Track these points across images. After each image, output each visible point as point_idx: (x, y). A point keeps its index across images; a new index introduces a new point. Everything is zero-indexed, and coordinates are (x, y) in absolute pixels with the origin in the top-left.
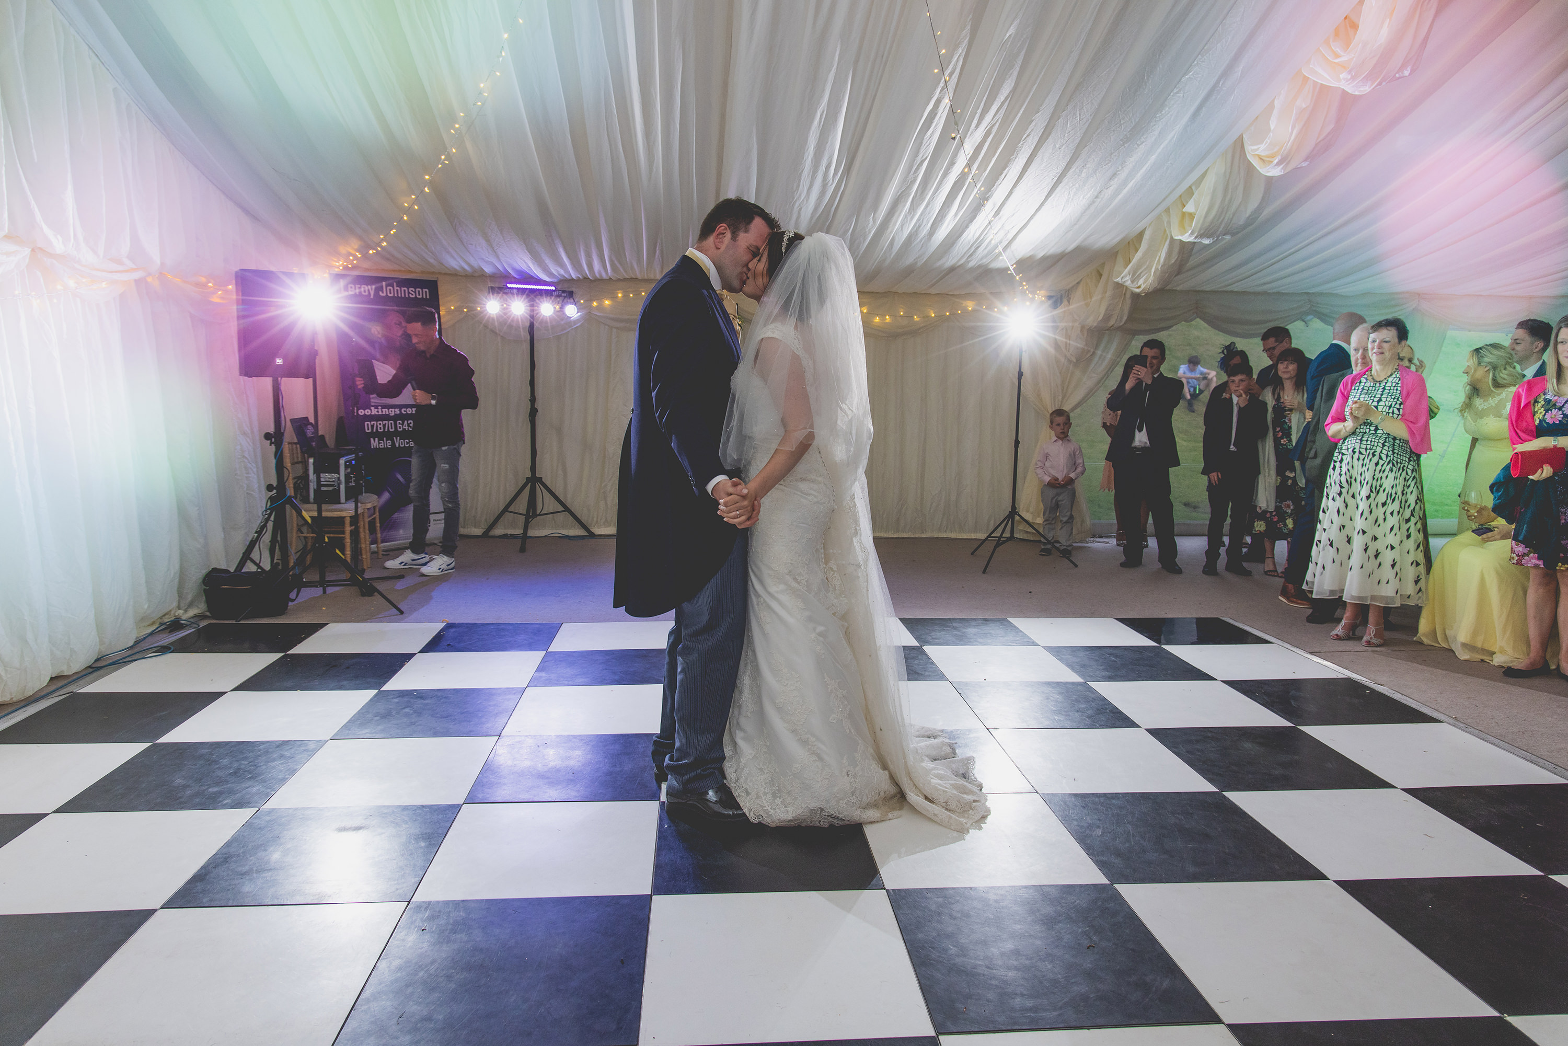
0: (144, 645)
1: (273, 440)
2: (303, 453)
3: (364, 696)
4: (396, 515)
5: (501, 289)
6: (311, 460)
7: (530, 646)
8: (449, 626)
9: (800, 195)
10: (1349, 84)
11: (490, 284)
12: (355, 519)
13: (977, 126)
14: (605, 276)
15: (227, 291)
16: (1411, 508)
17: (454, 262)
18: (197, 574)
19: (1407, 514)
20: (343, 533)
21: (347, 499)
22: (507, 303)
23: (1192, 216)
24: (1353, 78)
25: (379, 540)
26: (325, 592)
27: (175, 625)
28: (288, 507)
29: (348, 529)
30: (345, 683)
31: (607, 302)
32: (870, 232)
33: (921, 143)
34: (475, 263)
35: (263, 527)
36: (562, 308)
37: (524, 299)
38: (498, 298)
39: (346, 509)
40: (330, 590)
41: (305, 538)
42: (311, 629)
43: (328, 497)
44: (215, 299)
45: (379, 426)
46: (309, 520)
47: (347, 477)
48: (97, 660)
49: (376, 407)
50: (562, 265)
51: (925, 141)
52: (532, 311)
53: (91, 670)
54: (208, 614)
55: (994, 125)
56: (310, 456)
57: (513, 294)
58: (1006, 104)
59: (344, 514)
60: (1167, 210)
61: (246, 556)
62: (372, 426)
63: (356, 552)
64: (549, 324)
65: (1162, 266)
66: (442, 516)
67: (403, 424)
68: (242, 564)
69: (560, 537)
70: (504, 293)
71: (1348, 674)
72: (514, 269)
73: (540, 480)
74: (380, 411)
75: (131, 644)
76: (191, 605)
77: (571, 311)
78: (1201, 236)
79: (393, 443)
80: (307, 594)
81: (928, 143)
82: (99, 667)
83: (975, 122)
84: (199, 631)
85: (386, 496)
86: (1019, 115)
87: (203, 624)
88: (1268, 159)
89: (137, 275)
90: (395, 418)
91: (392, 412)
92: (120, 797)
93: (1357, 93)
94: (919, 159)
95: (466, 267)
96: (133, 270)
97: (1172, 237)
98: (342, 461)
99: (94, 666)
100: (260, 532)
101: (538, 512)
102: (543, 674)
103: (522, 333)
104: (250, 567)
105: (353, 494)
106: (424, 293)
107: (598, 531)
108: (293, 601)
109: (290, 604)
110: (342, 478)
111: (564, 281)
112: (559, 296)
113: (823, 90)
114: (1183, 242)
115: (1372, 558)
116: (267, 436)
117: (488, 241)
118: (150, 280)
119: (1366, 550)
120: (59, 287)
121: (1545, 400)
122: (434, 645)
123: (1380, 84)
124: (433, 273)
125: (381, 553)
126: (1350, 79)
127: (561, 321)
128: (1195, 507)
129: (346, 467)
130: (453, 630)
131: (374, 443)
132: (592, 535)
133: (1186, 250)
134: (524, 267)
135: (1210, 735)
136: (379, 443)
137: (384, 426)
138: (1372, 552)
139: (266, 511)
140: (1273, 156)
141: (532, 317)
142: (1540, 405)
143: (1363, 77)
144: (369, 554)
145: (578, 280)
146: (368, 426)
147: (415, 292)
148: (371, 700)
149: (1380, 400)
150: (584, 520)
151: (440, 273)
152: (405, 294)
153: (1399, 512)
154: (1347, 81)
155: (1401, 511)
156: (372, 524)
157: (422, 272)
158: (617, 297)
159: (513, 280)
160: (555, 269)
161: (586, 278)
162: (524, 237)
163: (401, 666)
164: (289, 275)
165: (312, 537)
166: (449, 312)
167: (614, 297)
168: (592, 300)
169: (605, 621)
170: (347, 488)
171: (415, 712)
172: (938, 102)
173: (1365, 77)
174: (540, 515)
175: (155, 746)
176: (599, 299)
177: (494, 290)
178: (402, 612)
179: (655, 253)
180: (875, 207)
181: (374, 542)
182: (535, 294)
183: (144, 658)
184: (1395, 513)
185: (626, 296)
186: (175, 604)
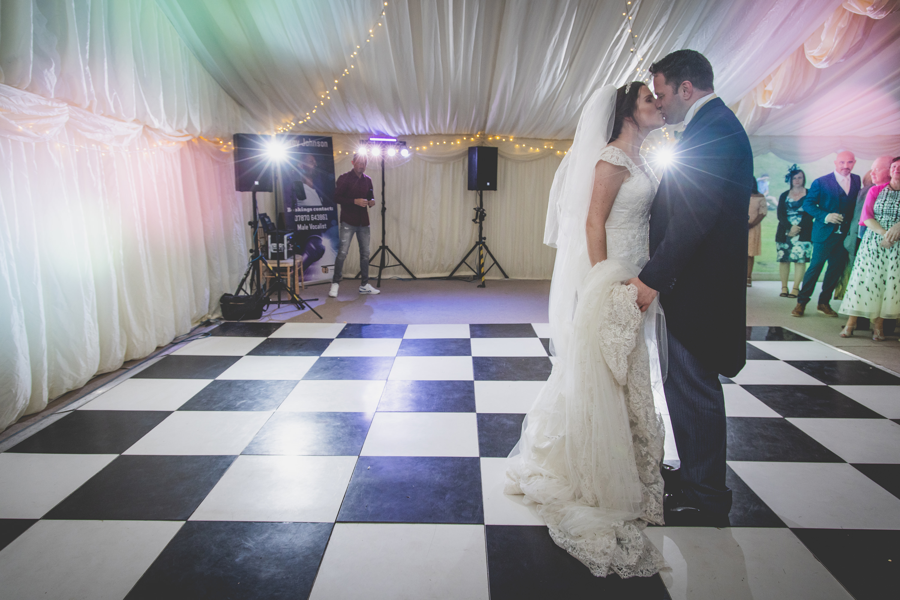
0: (195, 332)
1: (253, 225)
2: (265, 232)
3: (314, 359)
4: (311, 267)
5: (367, 141)
6: (269, 236)
7: (393, 336)
8: (348, 325)
9: (539, 86)
10: (871, 13)
11: (361, 138)
12: (293, 268)
13: (645, 43)
14: (424, 133)
15: (228, 145)
17: (342, 127)
18: (218, 297)
20: (287, 276)
21: (288, 257)
22: (370, 149)
23: (770, 93)
24: (875, 10)
25: (303, 280)
26: (279, 307)
27: (208, 323)
28: (261, 261)
29: (289, 273)
30: (301, 353)
31: (424, 148)
32: (578, 105)
33: (611, 54)
34: (353, 127)
35: (248, 272)
36: (399, 151)
37: (379, 147)
38: (365, 146)
39: (288, 263)
40: (281, 305)
41: (266, 278)
42: (279, 325)
43: (278, 256)
44: (223, 150)
45: (302, 218)
46: (271, 269)
47: (288, 245)
48: (175, 339)
49: (300, 208)
50: (401, 126)
51: (614, 53)
52: (383, 153)
53: (172, 345)
54: (222, 317)
55: (654, 42)
56: (268, 234)
57: (373, 144)
58: (662, 30)
59: (286, 265)
60: (755, 89)
61: (240, 288)
62: (298, 218)
63: (294, 285)
64: (392, 161)
65: (751, 122)
66: (333, 267)
67: (314, 217)
68: (238, 291)
69: (397, 279)
70: (369, 143)
71: (858, 358)
72: (374, 130)
73: (387, 247)
74: (302, 209)
75: (188, 331)
76: (214, 312)
77: (405, 153)
78: (776, 104)
79: (309, 228)
80: (273, 307)
81: (616, 54)
82: (175, 343)
83: (644, 41)
84: (221, 326)
85: (306, 256)
86: (670, 36)
87: (223, 322)
88: (819, 58)
89: (189, 138)
90: (310, 213)
91: (309, 210)
92: (206, 404)
93: (876, 18)
94: (610, 63)
95: (349, 130)
96: (186, 135)
97: (757, 105)
98: (285, 237)
99: (174, 342)
100: (247, 275)
101: (386, 265)
102: (403, 350)
103: (378, 166)
104: (242, 293)
105: (291, 254)
106: (325, 144)
107: (418, 276)
108: (265, 311)
109: (263, 312)
110: (286, 246)
111: (401, 136)
112: (398, 144)
113: (557, 26)
114: (765, 108)
116: (250, 223)
117: (363, 115)
118: (193, 140)
119: (895, 288)
120: (155, 146)
122: (343, 335)
123: (891, 12)
124: (330, 133)
125: (304, 287)
126: (872, 11)
127: (399, 159)
128: (765, 265)
129: (288, 240)
130: (351, 327)
131: (299, 227)
132: (414, 278)
133: (766, 112)
134: (381, 130)
135: (777, 388)
136: (302, 227)
137: (304, 218)
139: (249, 264)
140: (822, 56)
141: (383, 156)
143: (881, 8)
144: (298, 287)
145: (409, 135)
146: (297, 218)
147: (320, 144)
148: (317, 361)
149: (886, 200)
150: (410, 270)
151: (333, 133)
152: (315, 145)
154: (871, 11)
156: (299, 271)
157: (324, 133)
158: (430, 145)
159: (374, 136)
160: (399, 131)
161: (413, 134)
162: (384, 111)
163: (328, 345)
164: (265, 136)
165: (269, 278)
166: (339, 154)
167: (428, 145)
168: (416, 147)
169: (430, 323)
170: (288, 251)
171: (341, 367)
172: (623, 30)
173: (882, 9)
174: (387, 267)
175: (216, 381)
176: (420, 146)
177: (363, 142)
178: (321, 318)
179: (454, 118)
180: (582, 91)
181: (300, 281)
182: (385, 144)
183: (197, 339)
185: (435, 144)
186: (207, 312)
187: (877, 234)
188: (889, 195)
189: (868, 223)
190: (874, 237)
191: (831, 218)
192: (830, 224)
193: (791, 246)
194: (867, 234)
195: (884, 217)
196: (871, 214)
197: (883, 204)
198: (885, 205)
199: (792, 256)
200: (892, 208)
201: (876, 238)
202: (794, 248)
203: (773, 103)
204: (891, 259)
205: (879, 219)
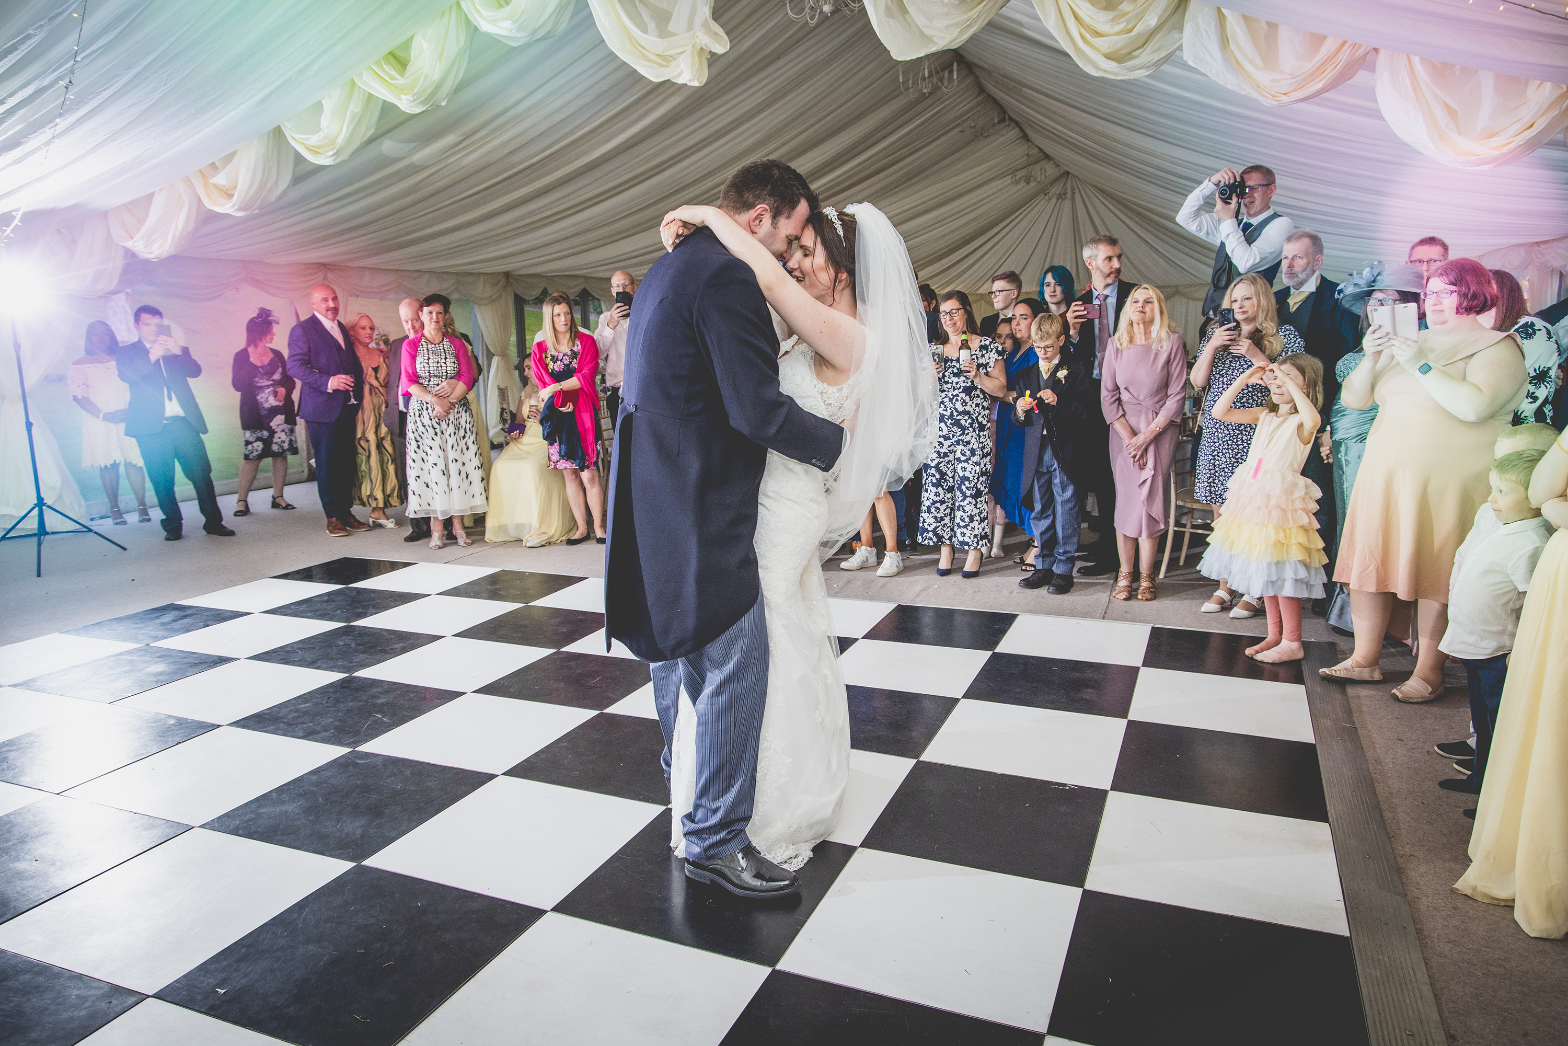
16: (464, 427)
19: (462, 432)
65: (181, 233)
88: (319, 150)
115: (465, 479)
119: (460, 474)
121: (551, 355)
138: (463, 475)
142: (549, 359)
149: (429, 359)
153: (455, 433)
155: (457, 431)
184: (452, 435)
187: (427, 403)
188: (430, 351)
189: (413, 389)
190: (424, 408)
191: (335, 383)
192: (336, 391)
193: (272, 433)
194: (414, 405)
195: (432, 379)
196: (414, 378)
197: (428, 363)
198: (431, 364)
199: (275, 448)
200: (440, 368)
201: (427, 409)
202: (276, 436)
203: (236, 207)
204: (450, 435)
205: (427, 383)
